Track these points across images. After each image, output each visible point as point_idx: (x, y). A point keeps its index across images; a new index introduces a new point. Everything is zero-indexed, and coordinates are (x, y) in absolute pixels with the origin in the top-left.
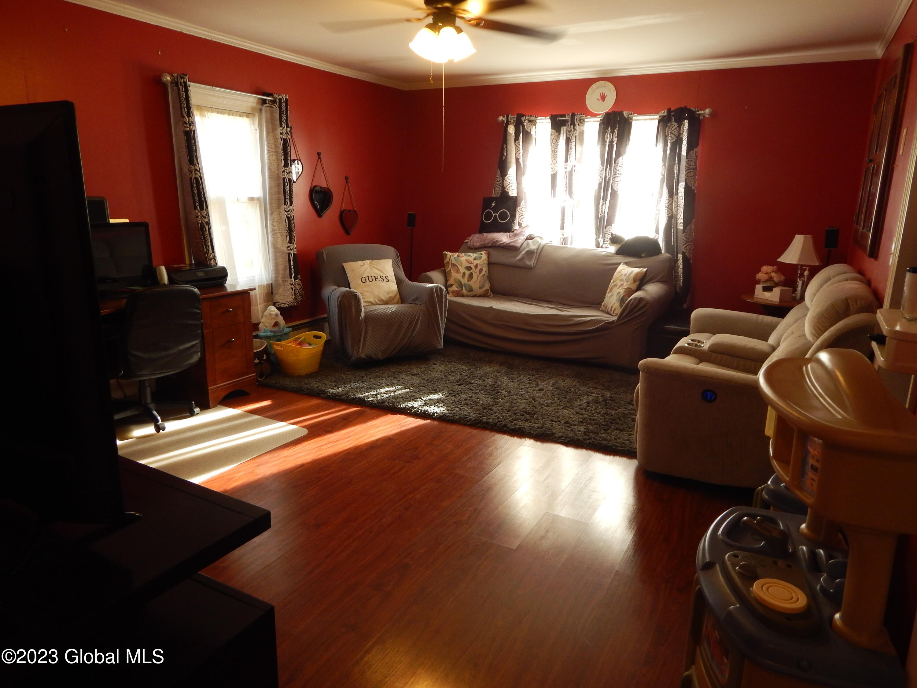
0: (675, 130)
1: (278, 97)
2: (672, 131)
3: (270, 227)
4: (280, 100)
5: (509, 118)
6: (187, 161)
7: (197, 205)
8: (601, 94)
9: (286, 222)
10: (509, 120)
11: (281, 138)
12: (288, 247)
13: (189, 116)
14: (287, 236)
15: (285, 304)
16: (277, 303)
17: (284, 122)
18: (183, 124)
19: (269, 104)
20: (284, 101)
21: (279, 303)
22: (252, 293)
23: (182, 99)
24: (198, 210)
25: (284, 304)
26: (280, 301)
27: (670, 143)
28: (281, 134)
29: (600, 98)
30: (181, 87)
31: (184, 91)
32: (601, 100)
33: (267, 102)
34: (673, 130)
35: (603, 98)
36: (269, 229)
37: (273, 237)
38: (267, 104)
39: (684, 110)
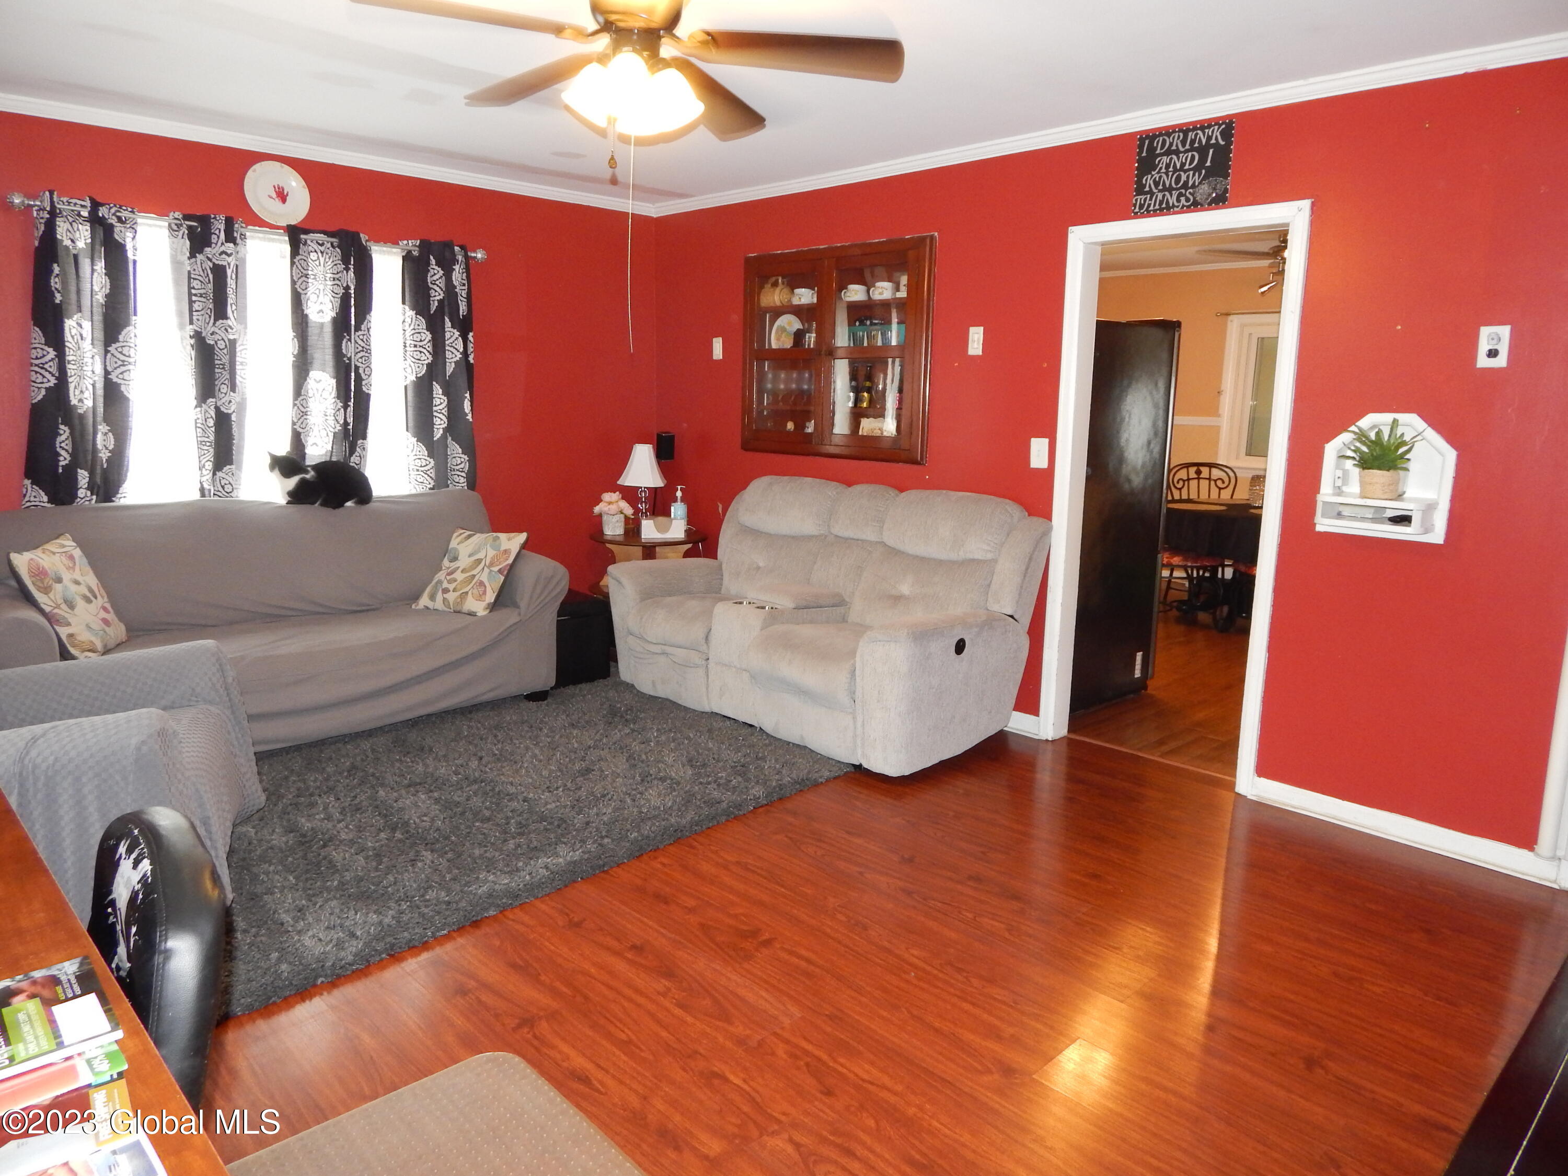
5: (57, 200)
8: (274, 187)
10: (58, 205)
29: (274, 195)
32: (277, 200)
35: (282, 196)
39: (448, 246)
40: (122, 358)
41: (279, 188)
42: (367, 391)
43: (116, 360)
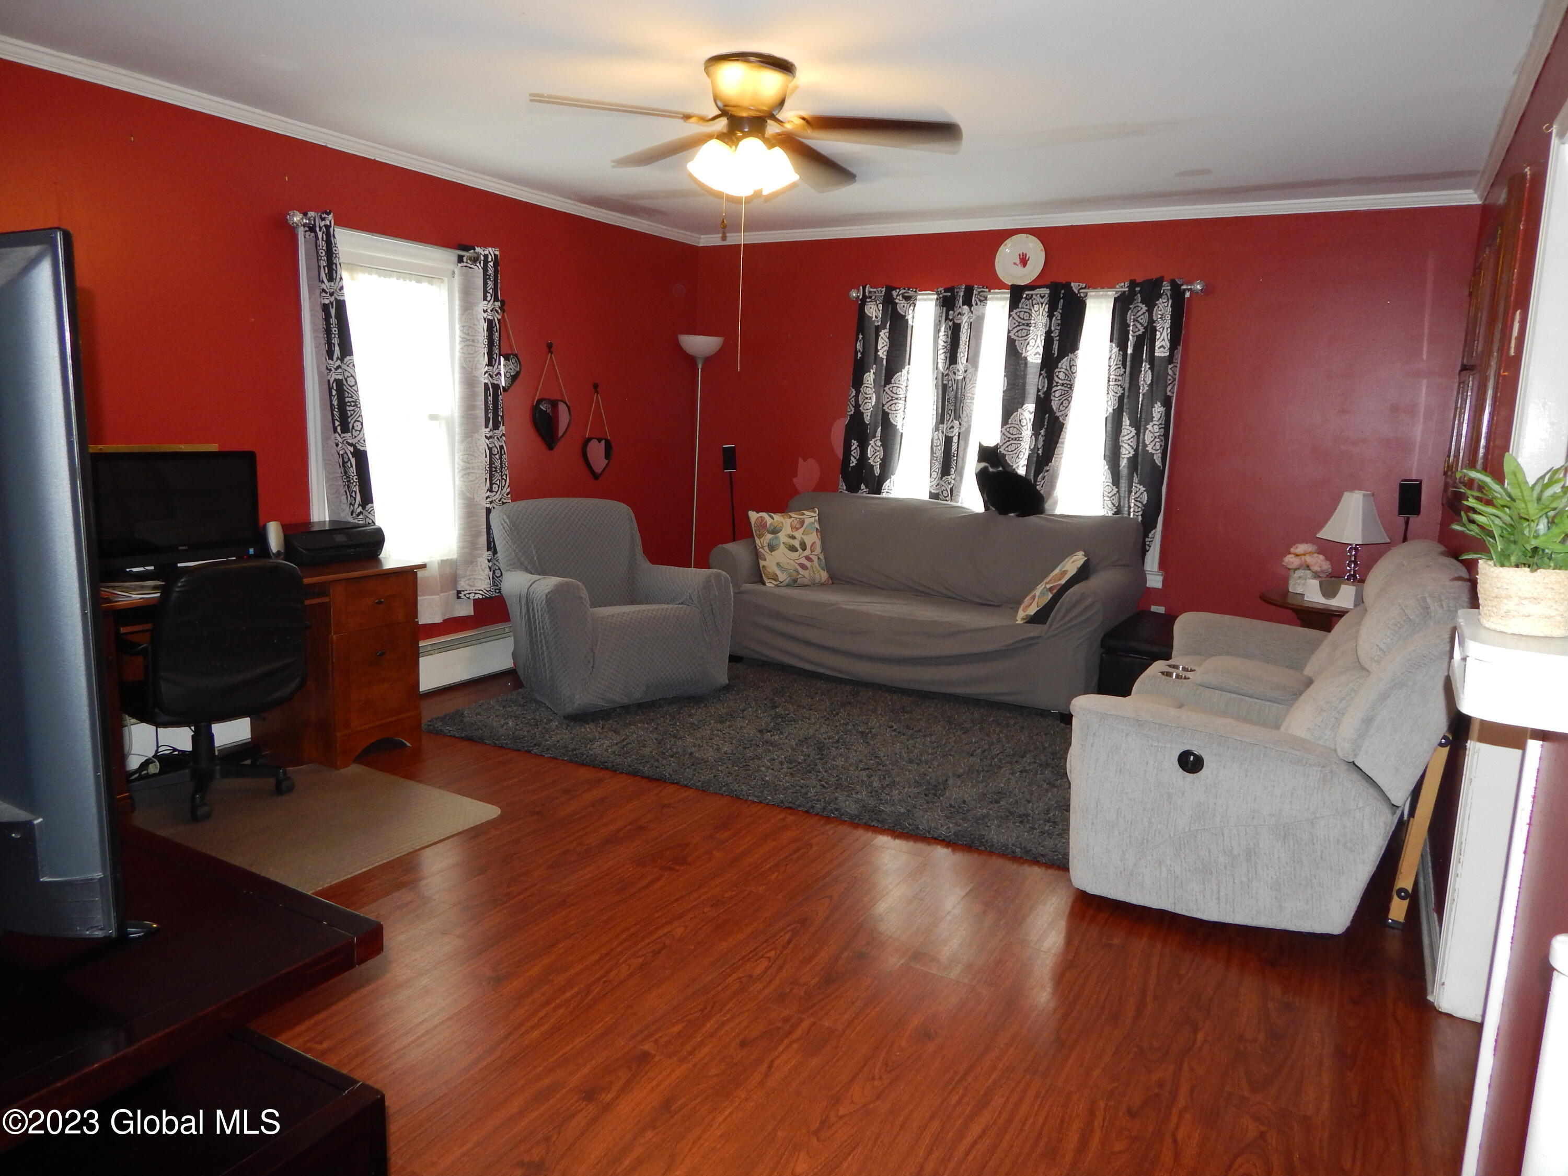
0: (1142, 317)
1: (483, 253)
2: (1137, 318)
3: (458, 464)
4: (486, 256)
5: (867, 291)
6: (325, 352)
7: (336, 425)
8: (1020, 255)
9: (486, 457)
10: (867, 294)
11: (485, 319)
12: (487, 498)
13: (331, 278)
14: (486, 479)
15: (477, 593)
16: (464, 591)
17: (489, 293)
18: (321, 293)
19: (467, 263)
20: (492, 259)
21: (466, 592)
22: (420, 574)
23: (322, 253)
24: (338, 433)
25: (475, 593)
26: (468, 588)
27: (1133, 336)
28: (485, 311)
29: (1018, 261)
30: (320, 234)
31: (325, 239)
32: (1019, 265)
33: (465, 260)
34: (1139, 316)
35: (1024, 261)
36: (457, 466)
37: (462, 479)
38: (463, 262)
39: (1158, 283)
40: (892, 395)
41: (1023, 255)
42: (1062, 421)
43: (888, 396)
